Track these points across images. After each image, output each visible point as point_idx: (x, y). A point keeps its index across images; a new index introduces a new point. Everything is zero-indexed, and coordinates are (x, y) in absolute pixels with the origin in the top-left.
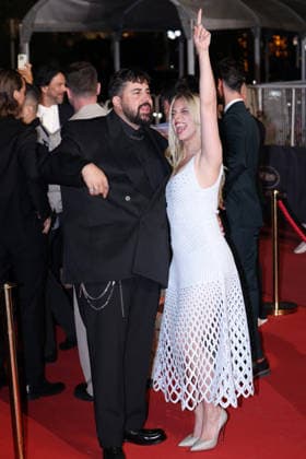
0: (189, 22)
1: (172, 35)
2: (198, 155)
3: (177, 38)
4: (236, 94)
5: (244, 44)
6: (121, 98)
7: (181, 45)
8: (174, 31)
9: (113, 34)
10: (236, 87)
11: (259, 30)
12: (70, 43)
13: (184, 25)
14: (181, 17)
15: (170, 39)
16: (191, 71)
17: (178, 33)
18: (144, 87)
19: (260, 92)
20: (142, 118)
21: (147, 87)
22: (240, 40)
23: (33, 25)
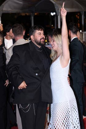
0: (58, 9)
1: (52, 14)
2: (61, 56)
3: (54, 15)
4: (75, 35)
5: (78, 17)
6: (34, 36)
7: (56, 18)
8: (53, 12)
9: (31, 14)
10: (75, 33)
11: (83, 12)
12: (16, 17)
13: (57, 10)
14: (56, 8)
15: (52, 16)
16: (59, 27)
17: (54, 13)
18: (42, 32)
19: (84, 34)
20: (42, 43)
21: (43, 32)
22: (77, 16)
23: (2, 10)
